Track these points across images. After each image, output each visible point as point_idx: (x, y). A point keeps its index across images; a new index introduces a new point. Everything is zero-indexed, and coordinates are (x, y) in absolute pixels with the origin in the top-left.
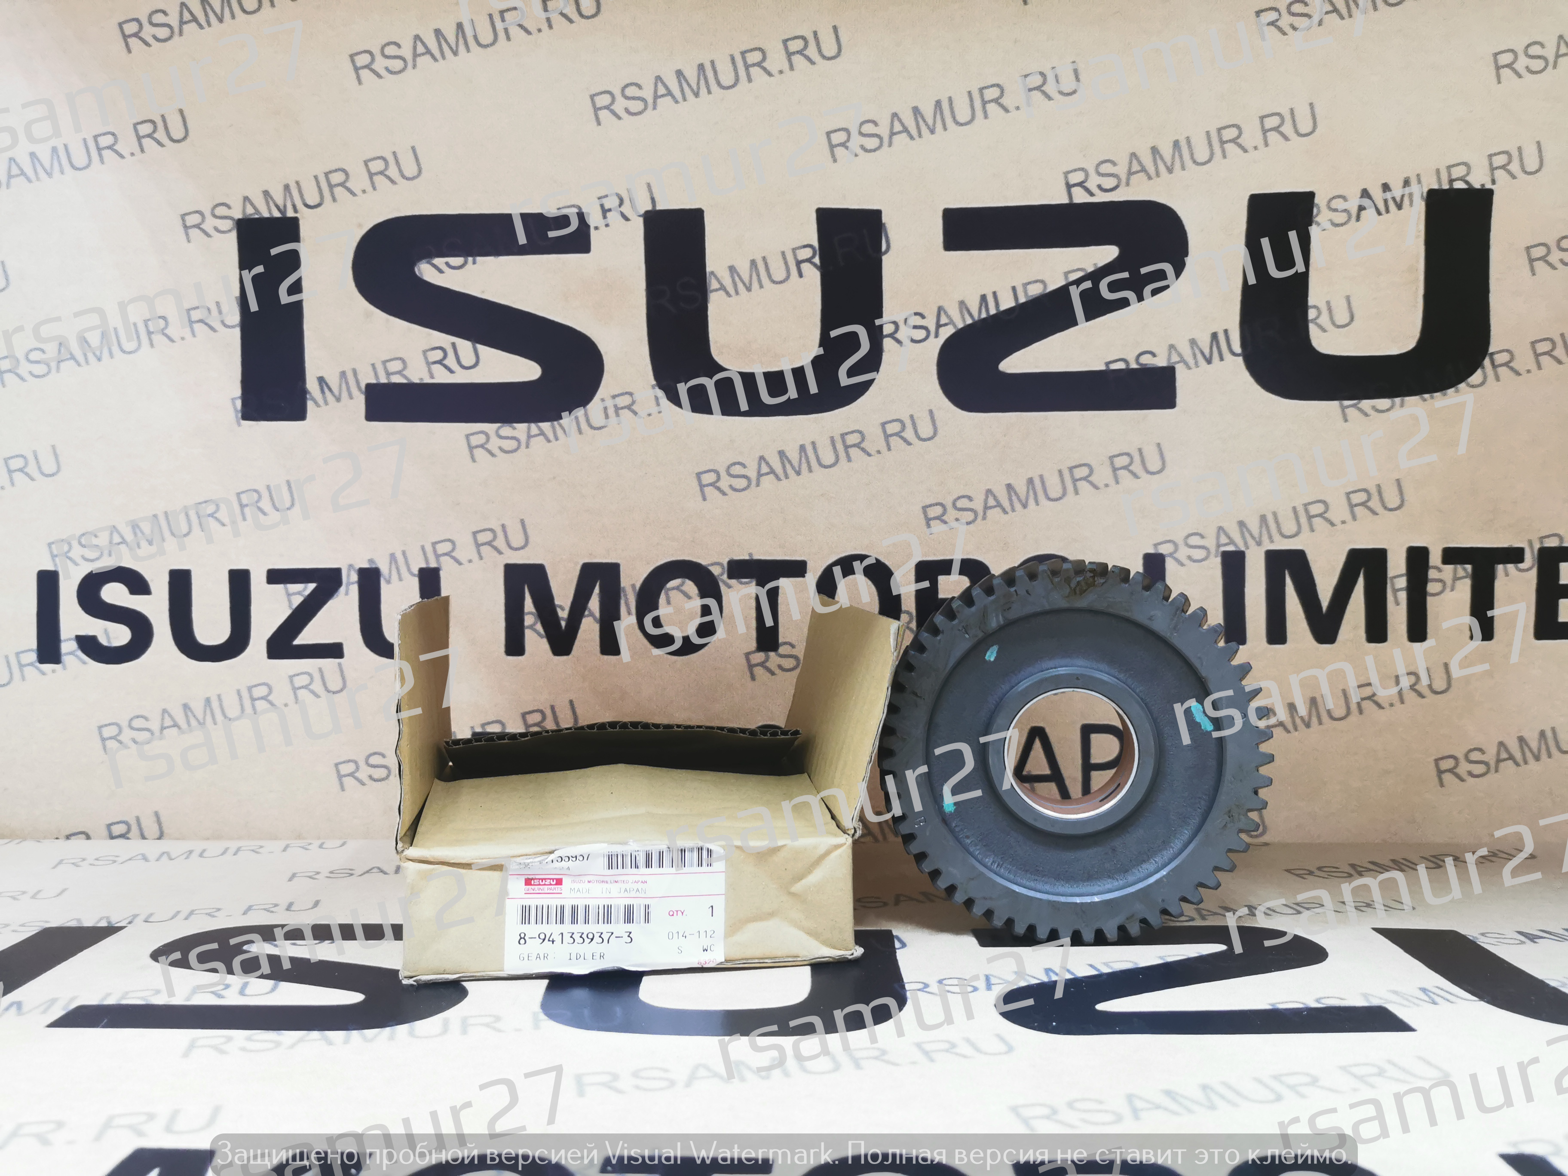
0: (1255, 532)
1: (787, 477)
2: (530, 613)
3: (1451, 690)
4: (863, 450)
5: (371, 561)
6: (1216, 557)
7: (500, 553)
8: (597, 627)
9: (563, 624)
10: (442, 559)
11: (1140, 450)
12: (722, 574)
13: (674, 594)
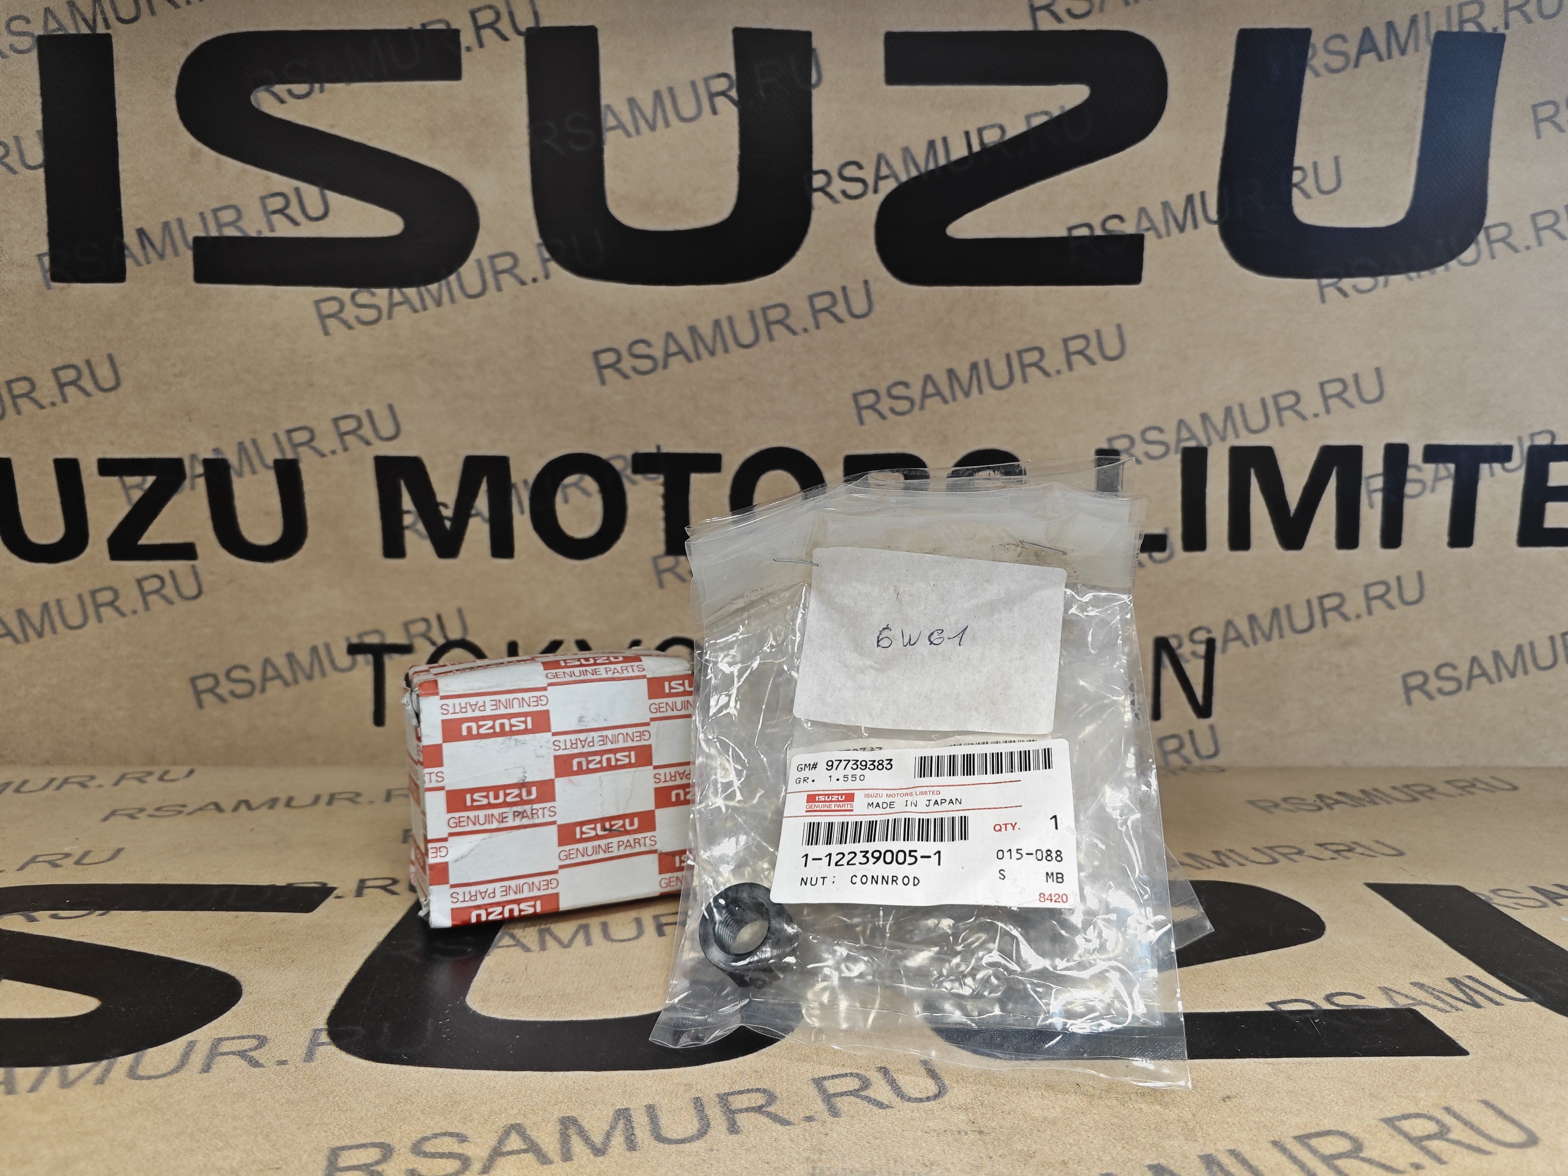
0: (1220, 425)
1: (699, 357)
2: (408, 512)
3: (1424, 600)
4: (788, 328)
5: (216, 450)
6: (1176, 452)
7: (368, 443)
8: (485, 528)
9: (448, 524)
10: (301, 449)
11: (1098, 333)
12: (625, 468)
13: (571, 491)
